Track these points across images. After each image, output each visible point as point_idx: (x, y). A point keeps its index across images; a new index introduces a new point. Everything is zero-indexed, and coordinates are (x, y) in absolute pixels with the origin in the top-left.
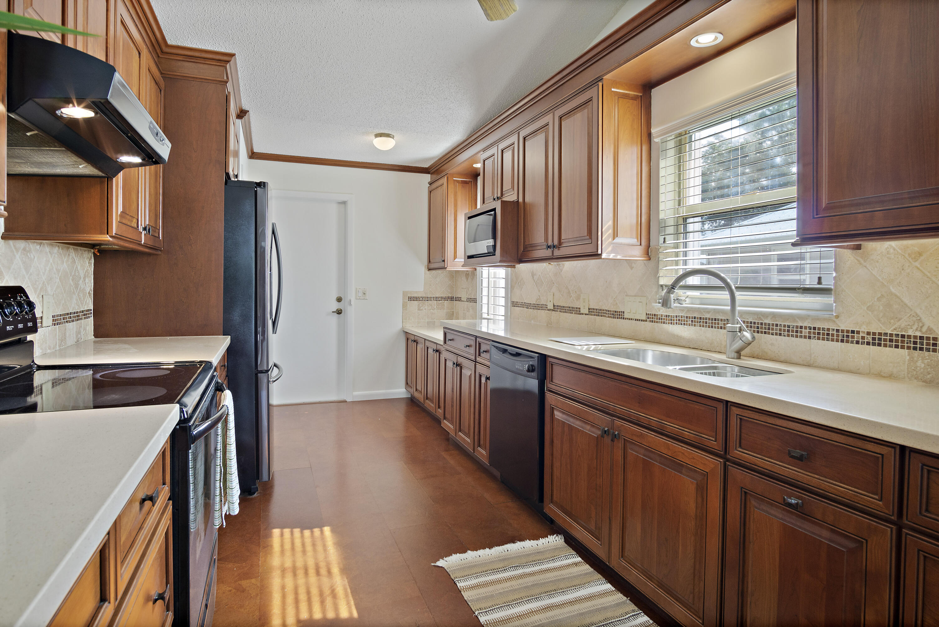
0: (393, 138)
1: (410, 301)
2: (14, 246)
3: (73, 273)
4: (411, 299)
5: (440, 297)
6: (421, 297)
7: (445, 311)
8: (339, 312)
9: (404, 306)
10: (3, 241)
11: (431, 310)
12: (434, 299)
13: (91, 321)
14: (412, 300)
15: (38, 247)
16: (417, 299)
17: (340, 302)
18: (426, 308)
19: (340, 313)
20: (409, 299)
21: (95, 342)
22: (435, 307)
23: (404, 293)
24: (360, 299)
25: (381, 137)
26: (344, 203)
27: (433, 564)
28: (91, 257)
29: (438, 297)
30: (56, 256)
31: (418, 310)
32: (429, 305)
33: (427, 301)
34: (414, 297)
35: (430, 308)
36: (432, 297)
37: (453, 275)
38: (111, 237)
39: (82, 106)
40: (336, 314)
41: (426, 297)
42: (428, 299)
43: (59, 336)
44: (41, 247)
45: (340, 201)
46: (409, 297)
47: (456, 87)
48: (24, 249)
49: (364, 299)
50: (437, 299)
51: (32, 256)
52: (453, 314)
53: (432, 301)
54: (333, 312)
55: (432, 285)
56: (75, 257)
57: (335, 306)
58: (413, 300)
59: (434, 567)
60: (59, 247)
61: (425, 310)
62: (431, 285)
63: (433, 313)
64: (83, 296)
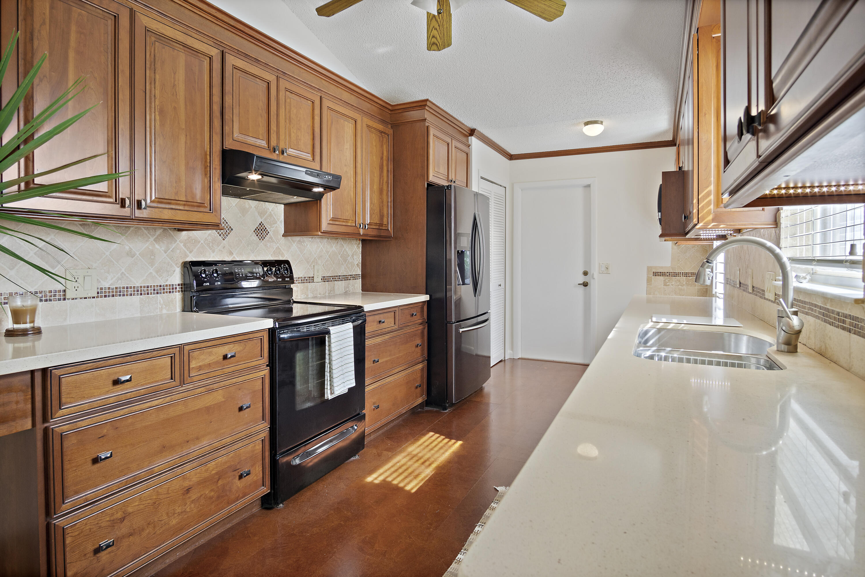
0: (602, 123)
1: (655, 276)
2: (291, 240)
3: (342, 253)
4: (656, 274)
5: (690, 273)
6: (668, 273)
7: (696, 287)
8: (585, 284)
9: (649, 281)
10: (284, 237)
11: (680, 286)
12: (682, 275)
13: (359, 281)
14: (657, 276)
15: (311, 239)
16: (662, 274)
17: (587, 275)
18: (674, 284)
19: (587, 286)
20: (653, 274)
21: (362, 294)
22: (685, 283)
23: (649, 268)
24: (602, 273)
25: (587, 125)
26: (589, 186)
27: (494, 487)
28: (359, 243)
29: (688, 273)
30: (326, 243)
31: (664, 285)
32: (678, 280)
33: (675, 276)
34: (659, 272)
35: (678, 284)
36: (680, 273)
37: (706, 250)
38: (321, 232)
39: (257, 174)
40: (582, 286)
41: (673, 273)
42: (676, 275)
43: (328, 288)
44: (313, 240)
45: (585, 185)
46: (653, 272)
47: (627, 66)
48: (299, 241)
49: (607, 273)
50: (686, 275)
51: (306, 245)
52: (707, 292)
53: (680, 276)
54: (579, 284)
55: (681, 260)
56: (343, 244)
57: (582, 279)
58: (659, 276)
59: (494, 489)
60: (328, 238)
61: (672, 286)
62: (679, 261)
63: (681, 289)
64: (351, 266)
